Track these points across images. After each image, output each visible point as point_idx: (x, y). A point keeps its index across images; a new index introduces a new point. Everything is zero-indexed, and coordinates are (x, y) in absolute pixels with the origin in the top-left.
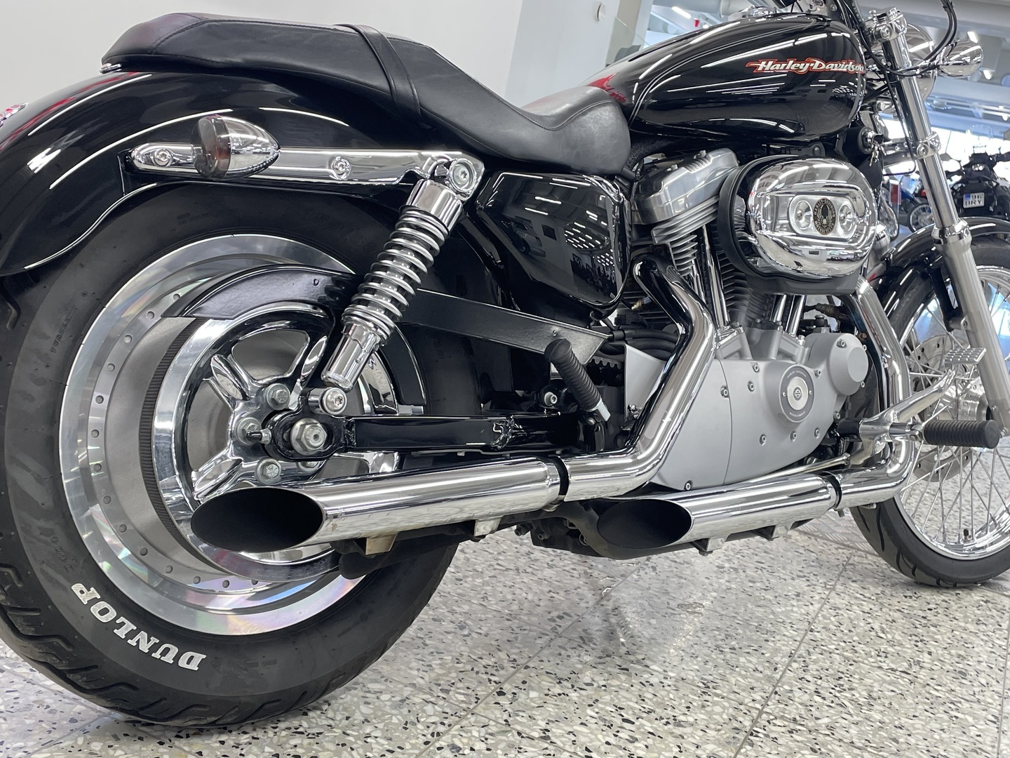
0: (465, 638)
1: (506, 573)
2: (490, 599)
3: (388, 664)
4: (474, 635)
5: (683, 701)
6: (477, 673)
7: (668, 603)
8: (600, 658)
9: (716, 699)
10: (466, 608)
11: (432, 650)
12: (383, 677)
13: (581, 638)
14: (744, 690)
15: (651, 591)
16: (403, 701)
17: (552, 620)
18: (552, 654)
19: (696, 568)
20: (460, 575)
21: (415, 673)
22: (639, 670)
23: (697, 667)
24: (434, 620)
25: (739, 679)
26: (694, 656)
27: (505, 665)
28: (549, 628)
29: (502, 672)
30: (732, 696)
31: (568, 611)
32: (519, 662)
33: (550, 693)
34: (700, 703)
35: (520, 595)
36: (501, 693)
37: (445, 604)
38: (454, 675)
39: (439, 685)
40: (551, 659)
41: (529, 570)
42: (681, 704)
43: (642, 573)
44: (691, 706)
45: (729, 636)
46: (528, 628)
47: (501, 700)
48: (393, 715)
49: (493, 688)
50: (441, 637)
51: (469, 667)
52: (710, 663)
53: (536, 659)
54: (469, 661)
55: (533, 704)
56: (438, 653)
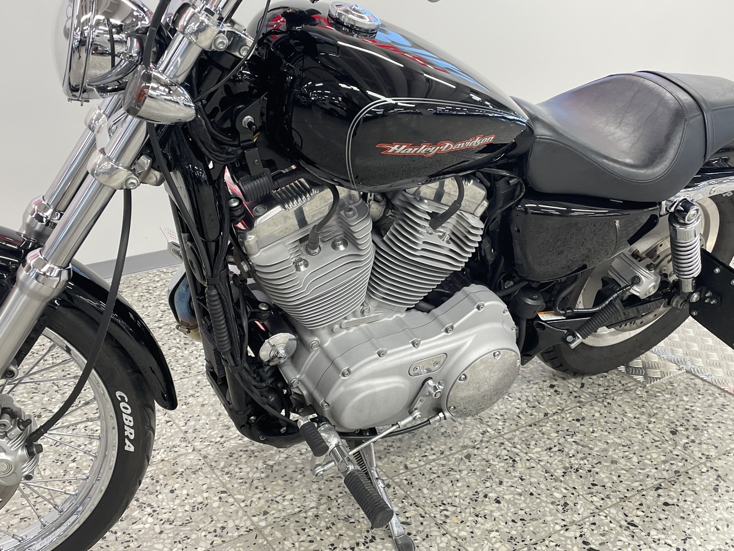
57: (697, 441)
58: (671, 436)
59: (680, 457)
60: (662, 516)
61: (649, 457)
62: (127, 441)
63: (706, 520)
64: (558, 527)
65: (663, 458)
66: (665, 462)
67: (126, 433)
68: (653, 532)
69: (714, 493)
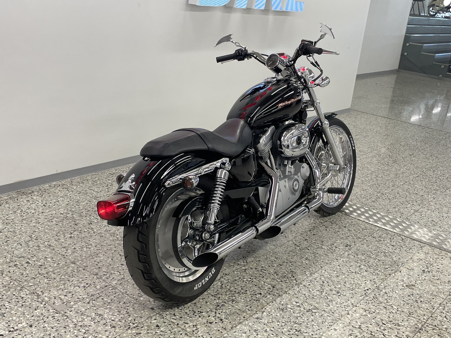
0: (339, 296)
1: (352, 273)
2: (347, 283)
3: (317, 304)
4: (341, 295)
5: (402, 318)
6: (342, 307)
7: (403, 285)
8: (378, 304)
9: (412, 318)
10: (339, 286)
11: (330, 300)
12: (316, 308)
13: (373, 297)
14: (421, 316)
15: (398, 280)
16: (322, 315)
17: (365, 291)
18: (364, 302)
19: (415, 271)
20: (338, 275)
21: (325, 307)
22: (389, 308)
23: (408, 307)
24: (330, 290)
25: (421, 312)
26: (408, 304)
27: (350, 305)
28: (364, 293)
29: (349, 308)
30: (417, 317)
31: (370, 288)
32: (354, 305)
33: (362, 314)
34: (407, 319)
35: (356, 282)
36: (348, 314)
37: (333, 285)
38: (335, 308)
39: (331, 311)
40: (364, 304)
41: (359, 272)
42: (401, 319)
43: (396, 273)
44: (404, 320)
45: (421, 297)
46: (357, 293)
47: (348, 316)
48: (319, 319)
49: (346, 312)
50: (332, 296)
51: (340, 306)
52: (413, 306)
53: (359, 304)
54: (340, 304)
55: (357, 318)
56: (331, 301)
59: (313, 223)
60: (314, 237)
63: (326, 237)
64: (286, 242)
66: (309, 224)
68: (313, 241)
69: (326, 231)
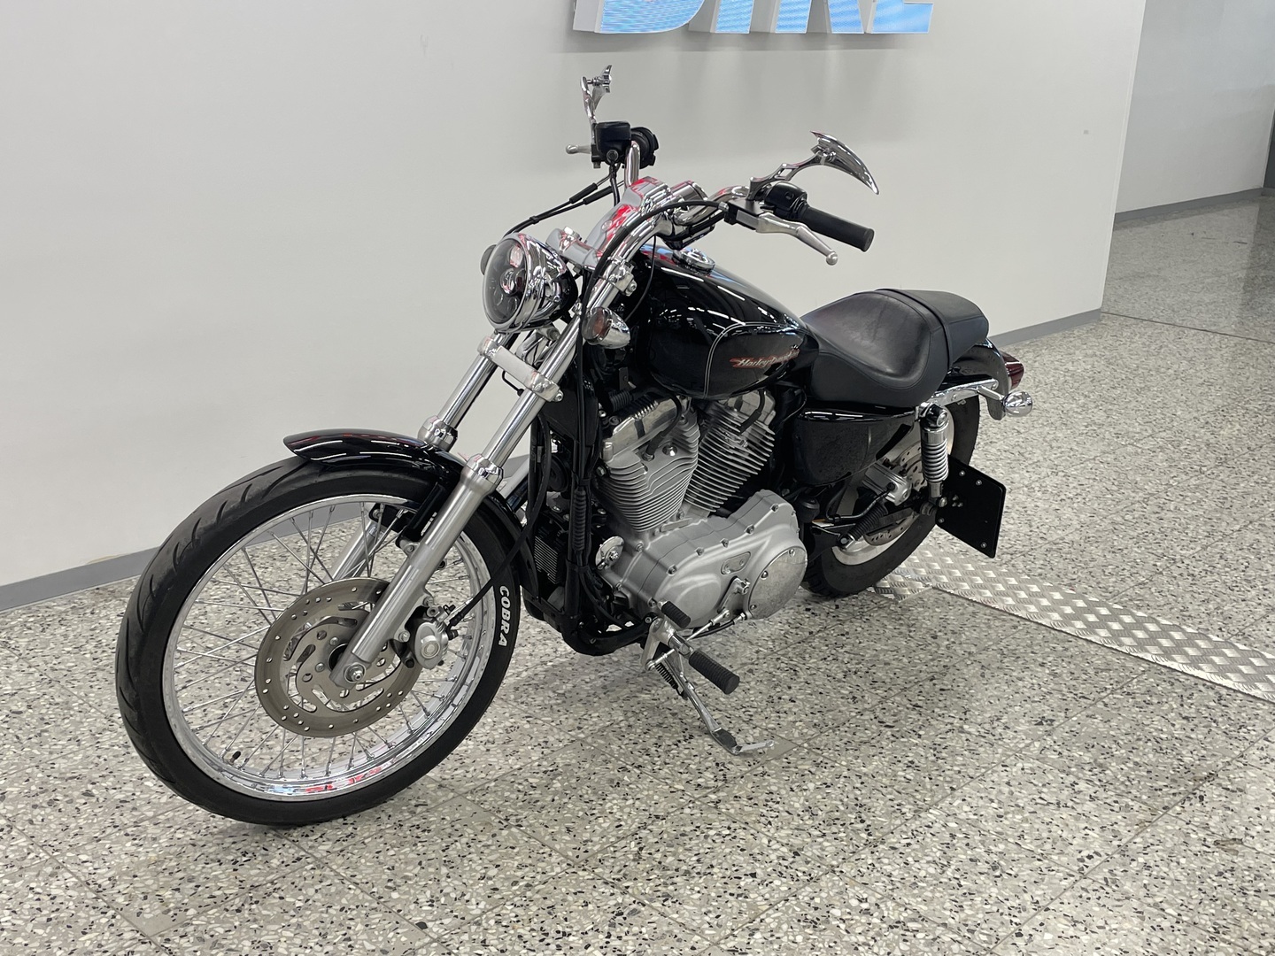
0: (996, 879)
1: (1046, 807)
2: (1025, 837)
3: (925, 905)
4: (1005, 876)
5: (1188, 946)
6: (1002, 914)
7: (1205, 840)
8: (1119, 900)
9: (1222, 944)
10: (1001, 847)
11: (965, 891)
12: (920, 917)
13: (1106, 879)
14: (1254, 936)
15: (1190, 826)
16: (934, 939)
17: (1081, 860)
18: (1073, 896)
19: (1249, 797)
20: (1001, 811)
21: (948, 913)
22: (1152, 913)
23: (1213, 911)
24: (971, 860)
25: (1254, 924)
26: (1213, 899)
27: (1028, 907)
28: (1077, 868)
29: (1023, 914)
30: (1240, 942)
31: (1099, 850)
32: (1041, 904)
33: (1063, 935)
34: (1205, 948)
35: (1056, 832)
36: (1019, 935)
37: (983, 843)
38: (981, 916)
39: (967, 925)
40: (1072, 901)
41: (1070, 804)
42: (1185, 949)
43: (1187, 804)
44: (1194, 951)
45: (1258, 876)
46: (1055, 868)
47: (1020, 942)
48: (925, 952)
49: (1012, 929)
50: (975, 877)
51: (995, 909)
52: (1228, 907)
53: (1058, 901)
54: (996, 902)
55: (1045, 946)
56: (970, 894)
57: (957, 642)
58: (933, 640)
59: (945, 656)
60: (941, 698)
61: (917, 657)
62: (502, 635)
63: (979, 697)
64: (853, 714)
65: (931, 657)
66: (933, 660)
67: (503, 628)
68: (936, 710)
69: (981, 678)
